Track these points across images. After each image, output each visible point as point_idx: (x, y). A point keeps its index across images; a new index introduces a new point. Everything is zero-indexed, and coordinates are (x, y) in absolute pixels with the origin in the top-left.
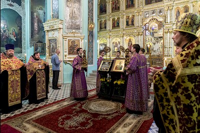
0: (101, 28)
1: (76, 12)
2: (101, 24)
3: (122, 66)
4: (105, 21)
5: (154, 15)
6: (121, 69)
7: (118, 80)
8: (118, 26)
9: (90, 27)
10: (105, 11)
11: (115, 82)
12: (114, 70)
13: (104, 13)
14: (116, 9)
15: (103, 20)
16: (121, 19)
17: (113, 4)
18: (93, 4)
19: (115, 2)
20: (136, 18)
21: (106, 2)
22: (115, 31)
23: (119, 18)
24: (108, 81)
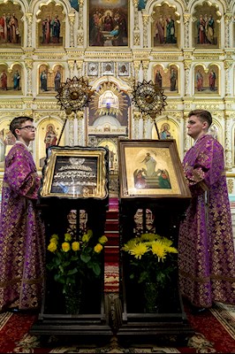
5: (110, 73)
8: (18, 87)
14: (9, 41)
16: (25, 70)
23: (18, 67)
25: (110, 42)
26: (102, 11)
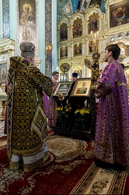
0: (61, 56)
1: (30, 31)
2: (61, 52)
3: (86, 89)
4: (66, 48)
5: (120, 38)
6: (85, 92)
7: (80, 108)
8: (81, 53)
9: (47, 49)
10: (66, 37)
11: (76, 112)
12: (75, 94)
13: (64, 39)
14: (78, 34)
15: (64, 47)
16: (83, 45)
17: (74, 28)
18: (51, 24)
19: (77, 27)
20: (100, 43)
21: (67, 27)
22: (77, 59)
23: (81, 44)
24: (67, 110)
25: (121, 23)
26: (117, 9)
